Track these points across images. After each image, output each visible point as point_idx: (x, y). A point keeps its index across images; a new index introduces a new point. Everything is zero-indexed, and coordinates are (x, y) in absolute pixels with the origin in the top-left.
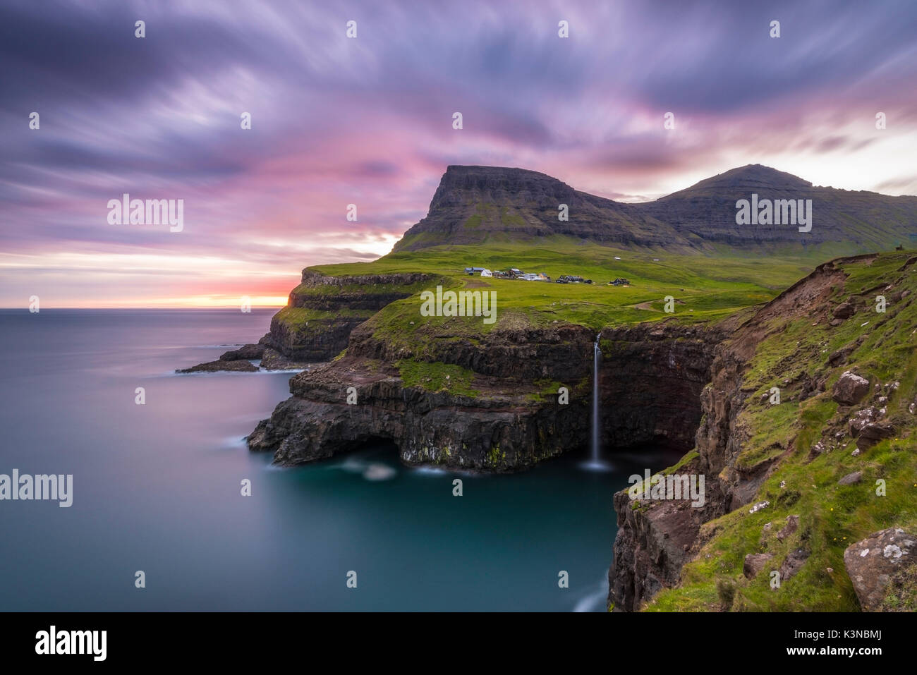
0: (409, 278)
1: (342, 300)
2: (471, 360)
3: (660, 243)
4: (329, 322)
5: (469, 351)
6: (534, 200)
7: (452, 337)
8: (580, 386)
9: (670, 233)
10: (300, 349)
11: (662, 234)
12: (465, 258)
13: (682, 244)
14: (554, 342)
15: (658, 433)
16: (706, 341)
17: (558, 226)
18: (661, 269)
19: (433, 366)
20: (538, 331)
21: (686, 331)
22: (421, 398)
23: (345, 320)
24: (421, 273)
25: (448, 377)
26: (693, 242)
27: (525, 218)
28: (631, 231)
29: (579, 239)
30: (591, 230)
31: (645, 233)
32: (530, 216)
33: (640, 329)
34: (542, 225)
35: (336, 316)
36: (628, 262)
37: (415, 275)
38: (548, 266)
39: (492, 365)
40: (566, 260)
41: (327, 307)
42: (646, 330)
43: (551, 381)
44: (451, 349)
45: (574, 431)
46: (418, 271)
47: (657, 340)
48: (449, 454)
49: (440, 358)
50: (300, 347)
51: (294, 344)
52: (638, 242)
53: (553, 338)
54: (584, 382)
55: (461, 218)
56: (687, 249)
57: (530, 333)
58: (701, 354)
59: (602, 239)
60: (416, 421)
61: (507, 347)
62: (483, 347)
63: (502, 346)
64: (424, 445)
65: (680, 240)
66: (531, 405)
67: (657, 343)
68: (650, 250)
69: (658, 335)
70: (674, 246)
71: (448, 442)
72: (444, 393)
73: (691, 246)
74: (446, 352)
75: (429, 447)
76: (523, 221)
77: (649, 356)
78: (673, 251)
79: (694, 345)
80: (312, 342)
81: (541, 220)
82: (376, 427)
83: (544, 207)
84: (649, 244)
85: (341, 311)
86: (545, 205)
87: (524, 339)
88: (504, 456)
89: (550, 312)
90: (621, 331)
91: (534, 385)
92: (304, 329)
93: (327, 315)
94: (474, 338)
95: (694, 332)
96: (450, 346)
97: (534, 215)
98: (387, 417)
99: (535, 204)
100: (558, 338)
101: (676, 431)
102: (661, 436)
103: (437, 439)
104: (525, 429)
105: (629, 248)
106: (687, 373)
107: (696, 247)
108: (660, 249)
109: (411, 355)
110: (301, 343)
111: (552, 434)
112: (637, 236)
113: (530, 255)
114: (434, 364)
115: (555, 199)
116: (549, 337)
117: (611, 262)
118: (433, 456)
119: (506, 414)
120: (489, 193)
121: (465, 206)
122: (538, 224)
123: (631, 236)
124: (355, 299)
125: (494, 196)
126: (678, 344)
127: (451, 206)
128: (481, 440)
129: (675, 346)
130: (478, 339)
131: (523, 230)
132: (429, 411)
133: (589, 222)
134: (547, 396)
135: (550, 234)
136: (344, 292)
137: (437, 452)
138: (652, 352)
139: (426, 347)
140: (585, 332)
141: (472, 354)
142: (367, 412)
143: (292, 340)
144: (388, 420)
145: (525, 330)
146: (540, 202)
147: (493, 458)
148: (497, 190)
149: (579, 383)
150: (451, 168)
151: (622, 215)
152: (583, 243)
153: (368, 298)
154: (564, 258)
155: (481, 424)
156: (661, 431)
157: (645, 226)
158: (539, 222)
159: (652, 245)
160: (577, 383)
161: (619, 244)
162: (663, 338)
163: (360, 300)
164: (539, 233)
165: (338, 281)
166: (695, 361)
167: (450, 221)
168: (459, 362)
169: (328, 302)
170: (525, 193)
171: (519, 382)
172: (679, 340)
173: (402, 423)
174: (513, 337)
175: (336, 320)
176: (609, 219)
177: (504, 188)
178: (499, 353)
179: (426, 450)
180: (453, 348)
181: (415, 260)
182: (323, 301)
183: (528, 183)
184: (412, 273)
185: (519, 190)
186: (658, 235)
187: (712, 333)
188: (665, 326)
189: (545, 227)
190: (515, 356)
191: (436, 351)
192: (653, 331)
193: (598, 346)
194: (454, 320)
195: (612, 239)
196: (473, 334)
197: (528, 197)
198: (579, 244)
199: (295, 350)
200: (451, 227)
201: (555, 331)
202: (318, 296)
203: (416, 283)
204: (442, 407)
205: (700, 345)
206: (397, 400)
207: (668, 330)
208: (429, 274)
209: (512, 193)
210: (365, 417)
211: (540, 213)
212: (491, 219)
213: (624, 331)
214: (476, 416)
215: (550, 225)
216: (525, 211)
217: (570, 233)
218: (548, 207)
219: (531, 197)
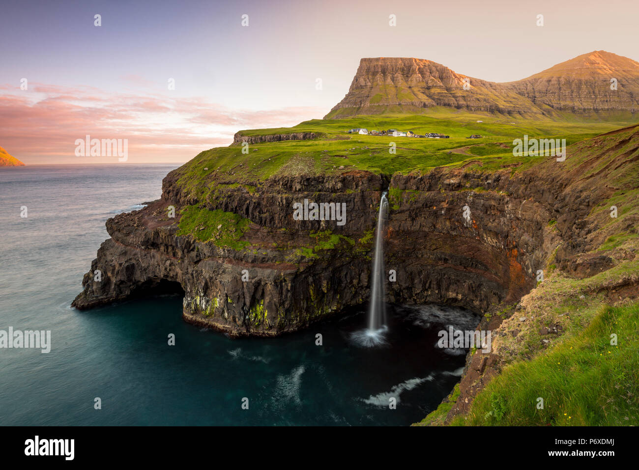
2: (247, 209)
3: (519, 112)
5: (246, 199)
6: (422, 81)
7: (234, 183)
9: (527, 104)
11: (521, 105)
12: (360, 124)
13: (536, 113)
14: (334, 190)
15: (451, 297)
17: (440, 100)
18: (514, 129)
20: (319, 177)
21: (487, 178)
22: (192, 247)
24: (311, 132)
25: (219, 227)
26: (545, 111)
27: (415, 95)
28: (496, 103)
29: (455, 109)
30: (465, 103)
31: (508, 105)
32: (419, 93)
33: (432, 176)
34: (427, 99)
36: (488, 124)
37: (306, 134)
38: (422, 128)
39: (265, 215)
40: (438, 123)
42: (440, 178)
43: (331, 234)
44: (229, 197)
45: (355, 288)
46: (310, 131)
47: (452, 190)
48: (217, 305)
49: (220, 206)
52: (501, 111)
53: (334, 187)
54: (368, 236)
55: (368, 97)
56: (540, 116)
57: (308, 180)
58: (502, 211)
59: (473, 109)
60: (190, 269)
61: (279, 196)
62: (257, 195)
63: (275, 194)
64: (197, 294)
65: (534, 109)
66: (299, 262)
67: (451, 194)
68: (510, 117)
69: (453, 185)
70: (529, 114)
71: (217, 293)
73: (543, 114)
74: (226, 199)
75: (200, 297)
76: (413, 97)
77: (442, 209)
78: (529, 118)
81: (427, 96)
82: (161, 271)
83: (430, 86)
84: (510, 113)
87: (298, 187)
88: (266, 314)
89: (342, 156)
90: (408, 180)
91: (310, 238)
94: (251, 185)
95: (498, 180)
96: (229, 193)
97: (423, 93)
98: (168, 262)
99: (424, 84)
101: (471, 297)
103: (206, 290)
104: (289, 288)
105: (494, 116)
106: (485, 236)
107: (547, 115)
108: (518, 116)
109: (196, 202)
111: (326, 292)
112: (501, 107)
113: (410, 120)
114: (214, 211)
115: (439, 80)
116: (329, 185)
117: (474, 124)
118: (204, 306)
119: (268, 271)
120: (389, 78)
121: (372, 88)
122: (424, 98)
123: (496, 106)
125: (393, 79)
126: (475, 196)
127: (362, 88)
128: (242, 296)
129: (471, 198)
130: (255, 186)
131: (412, 104)
132: (200, 260)
133: (464, 97)
134: (321, 251)
135: (433, 106)
137: (207, 302)
138: (445, 205)
140: (371, 179)
141: (248, 202)
145: (302, 177)
146: (427, 83)
147: (256, 315)
148: (396, 75)
149: (363, 237)
150: (363, 60)
151: (491, 92)
152: (458, 111)
154: (437, 122)
156: (454, 295)
157: (508, 99)
159: (512, 113)
161: (486, 113)
162: (459, 186)
164: (425, 106)
166: (494, 221)
167: (360, 99)
168: (237, 210)
172: (476, 191)
174: (288, 184)
176: (480, 94)
177: (401, 73)
178: (271, 202)
179: (198, 299)
180: (231, 196)
181: (322, 125)
183: (419, 68)
184: (304, 132)
185: (412, 74)
186: (518, 106)
189: (430, 100)
191: (217, 198)
192: (447, 178)
193: (387, 196)
194: (241, 166)
195: (481, 109)
196: (252, 180)
197: (418, 78)
198: (455, 113)
200: (361, 104)
201: (338, 177)
204: (211, 257)
205: (501, 199)
208: (316, 133)
209: (407, 76)
211: (427, 91)
212: (390, 97)
213: (415, 178)
215: (434, 99)
216: (415, 90)
217: (449, 105)
218: (433, 86)
219: (421, 79)
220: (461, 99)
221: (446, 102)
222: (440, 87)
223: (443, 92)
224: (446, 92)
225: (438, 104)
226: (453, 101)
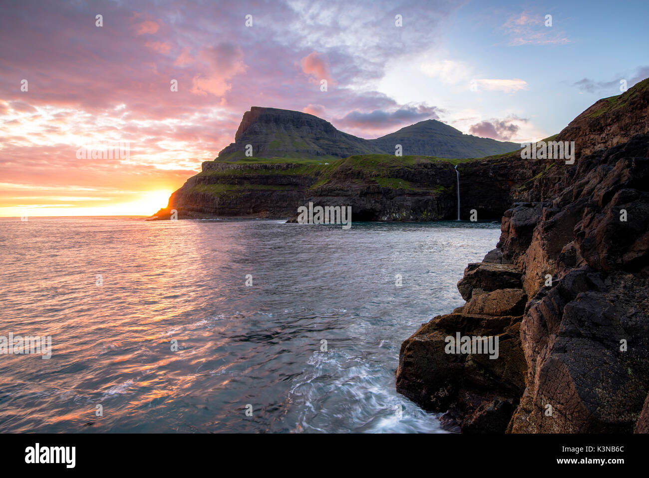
0: (285, 166)
1: (245, 178)
2: (408, 176)
4: (239, 191)
6: (312, 133)
8: (451, 188)
10: (223, 208)
14: (441, 169)
16: (509, 161)
17: (328, 149)
19: (390, 179)
20: (434, 164)
21: (497, 160)
22: (390, 192)
23: (249, 190)
25: (400, 183)
27: (308, 144)
32: (310, 143)
33: (477, 162)
34: (319, 149)
35: (242, 188)
39: (418, 178)
41: (236, 182)
42: (479, 162)
43: (440, 186)
48: (405, 215)
49: (393, 176)
50: (222, 206)
51: (219, 205)
53: (440, 167)
54: (453, 186)
55: (265, 142)
57: (431, 164)
60: (388, 202)
61: (423, 170)
62: (413, 170)
63: (421, 170)
64: (393, 212)
66: (437, 194)
67: (484, 167)
69: (484, 164)
71: (404, 210)
72: (401, 189)
74: (395, 173)
75: (395, 213)
76: (307, 146)
77: (480, 173)
79: (503, 164)
80: (230, 204)
81: (318, 146)
82: (368, 206)
83: (318, 138)
85: (245, 185)
86: (319, 136)
88: (429, 214)
90: (468, 163)
91: (435, 187)
92: (224, 196)
93: (237, 187)
94: (407, 167)
95: (502, 160)
97: (313, 142)
98: (373, 202)
99: (313, 135)
100: (442, 167)
102: (482, 208)
103: (399, 209)
104: (436, 203)
106: (498, 177)
109: (378, 175)
110: (223, 204)
115: (325, 133)
118: (398, 217)
119: (429, 197)
120: (282, 127)
121: (267, 134)
124: (252, 178)
125: (285, 128)
126: (495, 166)
128: (419, 208)
129: (492, 167)
130: (409, 167)
131: (308, 151)
132: (394, 197)
133: (346, 148)
134: (441, 191)
135: (324, 155)
136: (246, 174)
137: (399, 215)
138: (482, 172)
139: (385, 172)
141: (407, 173)
142: (363, 200)
143: (217, 202)
144: (374, 203)
145: (428, 163)
146: (316, 134)
147: (424, 216)
148: (287, 125)
150: (254, 109)
151: (363, 146)
153: (261, 177)
155: (420, 201)
158: (316, 147)
160: (449, 187)
162: (486, 164)
163: (256, 179)
164: (318, 154)
165: (241, 167)
167: (257, 144)
168: (402, 177)
169: (237, 180)
170: (306, 128)
171: (429, 185)
172: (495, 164)
173: (381, 204)
174: (425, 166)
175: (244, 191)
176: (356, 148)
177: (292, 124)
178: (420, 172)
179: (394, 214)
180: (398, 171)
182: (233, 179)
183: (307, 121)
185: (301, 126)
187: (511, 158)
188: (488, 159)
189: (321, 150)
190: (427, 174)
191: (390, 173)
192: (482, 162)
197: (308, 130)
199: (219, 209)
201: (440, 164)
202: (229, 175)
203: (289, 169)
204: (400, 195)
206: (379, 193)
207: (489, 161)
209: (297, 127)
210: (362, 202)
211: (317, 141)
212: (286, 144)
214: (416, 198)
215: (323, 148)
216: (307, 139)
217: (337, 155)
218: (321, 137)
219: (310, 131)
220: (345, 150)
221: (334, 152)
222: (328, 139)
223: (331, 143)
224: (332, 143)
225: (327, 153)
226: (339, 151)
